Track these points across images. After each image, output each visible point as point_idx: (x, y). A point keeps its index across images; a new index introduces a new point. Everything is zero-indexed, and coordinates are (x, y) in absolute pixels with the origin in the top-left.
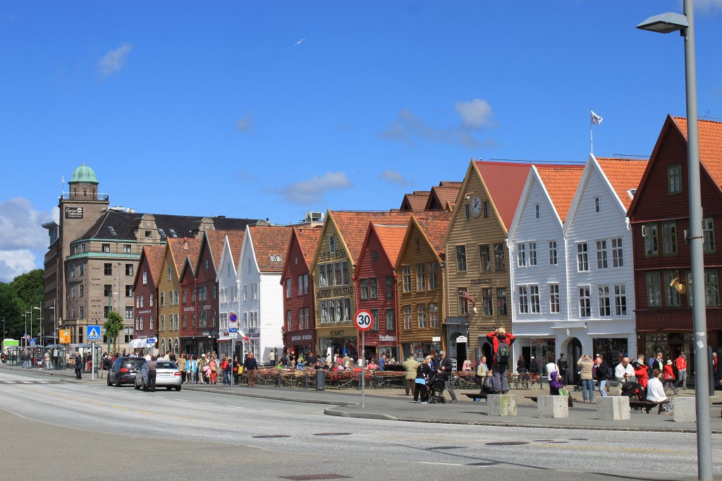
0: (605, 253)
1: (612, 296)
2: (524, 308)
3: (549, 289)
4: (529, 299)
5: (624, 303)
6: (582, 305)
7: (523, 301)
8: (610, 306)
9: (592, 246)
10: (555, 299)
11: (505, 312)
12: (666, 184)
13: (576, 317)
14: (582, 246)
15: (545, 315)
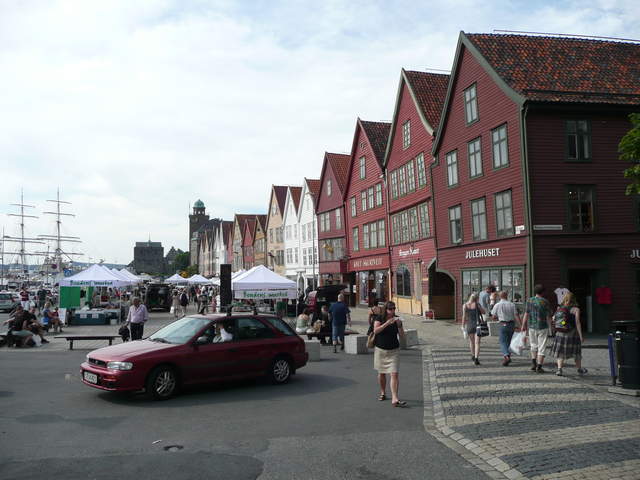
1: (312, 254)
2: (289, 261)
3: (295, 250)
4: (289, 256)
5: (316, 257)
6: (304, 259)
9: (307, 227)
10: (296, 256)
11: (283, 263)
12: (326, 191)
13: (302, 265)
14: (304, 226)
15: (294, 265)
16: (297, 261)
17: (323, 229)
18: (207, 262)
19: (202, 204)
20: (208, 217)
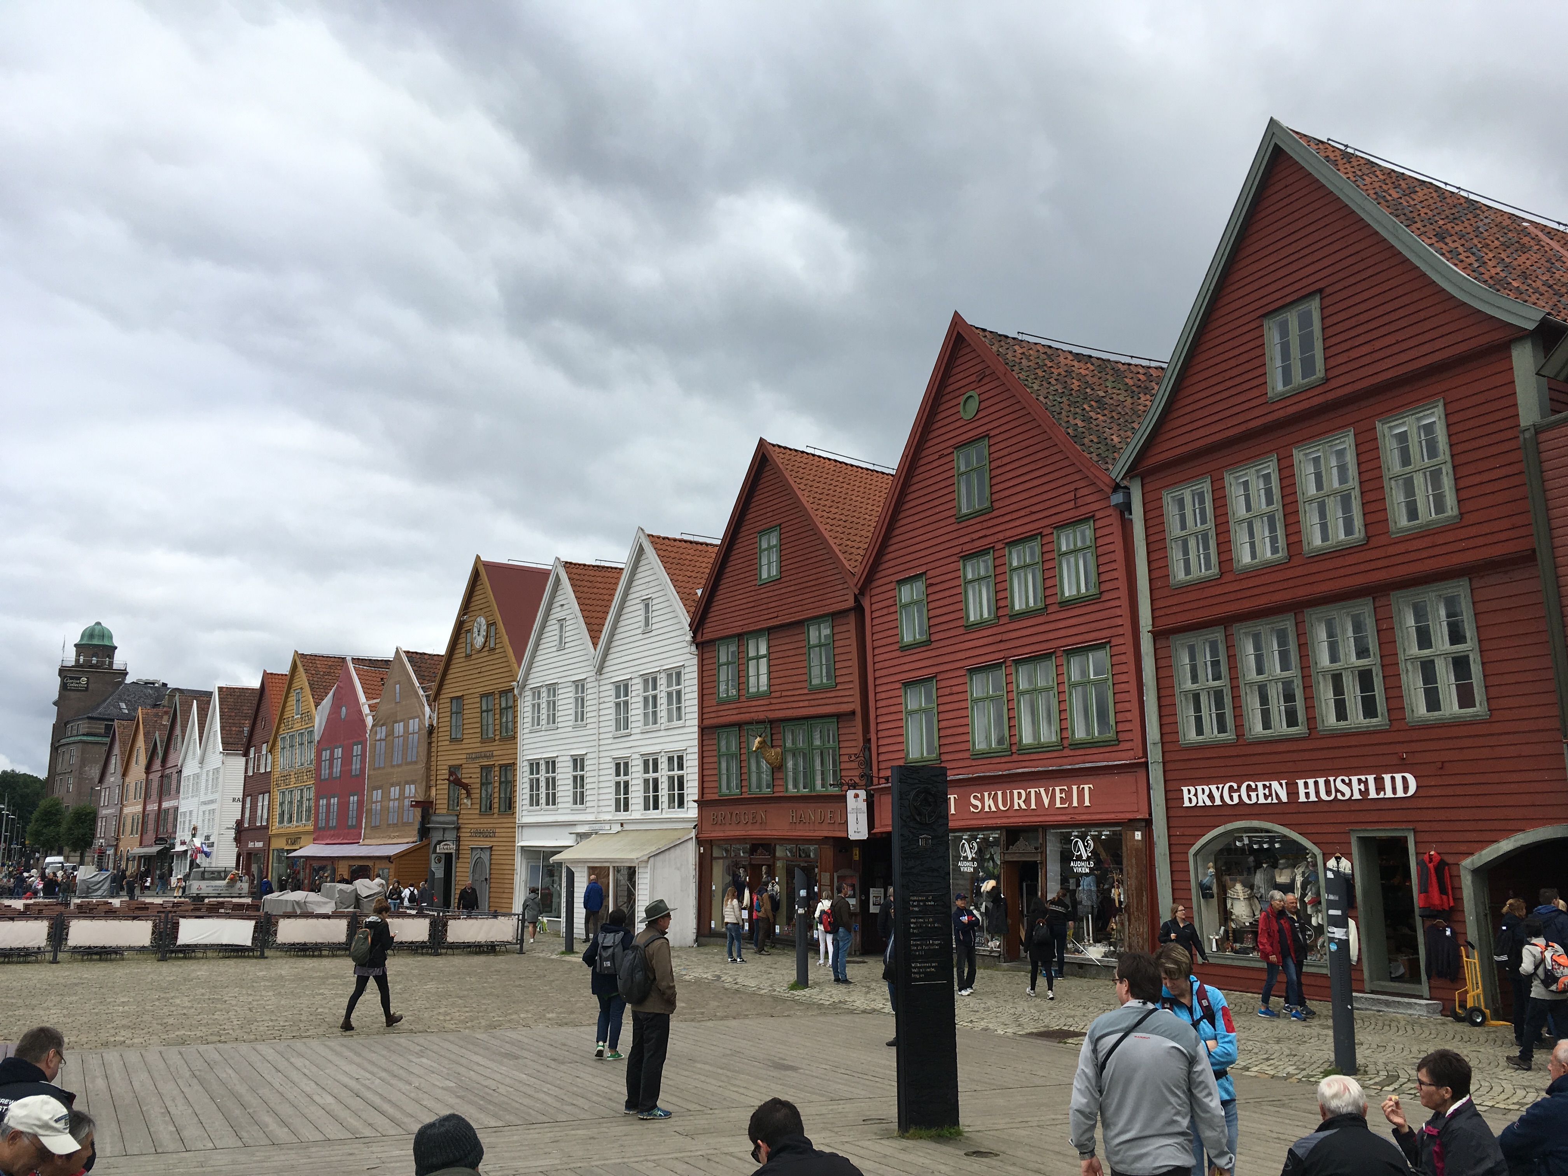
0: (655, 697)
1: (663, 774)
2: (534, 801)
3: (571, 764)
4: (543, 784)
5: (681, 787)
6: (618, 792)
7: (534, 785)
8: (660, 794)
9: (637, 687)
10: (579, 782)
11: (509, 805)
12: (754, 566)
13: (609, 813)
14: (622, 688)
15: (564, 811)
16: (579, 798)
17: (725, 689)
18: (133, 809)
19: (105, 634)
20: (124, 673)
